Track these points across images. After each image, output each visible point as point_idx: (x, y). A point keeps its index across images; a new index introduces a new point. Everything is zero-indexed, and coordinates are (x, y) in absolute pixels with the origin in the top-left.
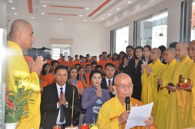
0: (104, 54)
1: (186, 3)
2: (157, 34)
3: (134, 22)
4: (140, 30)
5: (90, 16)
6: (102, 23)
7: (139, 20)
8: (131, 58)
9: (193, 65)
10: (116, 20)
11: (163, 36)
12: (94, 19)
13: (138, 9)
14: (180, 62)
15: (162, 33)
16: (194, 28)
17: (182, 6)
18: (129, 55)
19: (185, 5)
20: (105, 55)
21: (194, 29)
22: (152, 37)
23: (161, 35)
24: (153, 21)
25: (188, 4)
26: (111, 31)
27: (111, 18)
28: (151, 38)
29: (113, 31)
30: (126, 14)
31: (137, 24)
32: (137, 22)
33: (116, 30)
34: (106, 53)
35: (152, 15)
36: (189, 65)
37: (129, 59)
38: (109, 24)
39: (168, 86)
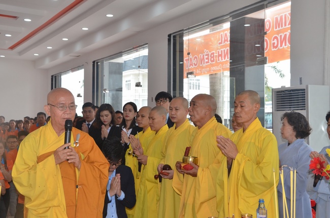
0: (41, 116)
1: (174, 37)
2: (128, 83)
3: (94, 62)
4: (103, 76)
5: (12, 48)
6: (35, 62)
7: (102, 60)
8: (91, 123)
9: (197, 133)
10: (62, 57)
11: (141, 86)
12: (20, 53)
13: (100, 40)
14: (176, 128)
15: (140, 83)
16: (187, 75)
17: (169, 40)
18: (88, 118)
19: (174, 40)
20: (43, 118)
21: (187, 77)
22: (122, 88)
23: (138, 85)
24: (123, 62)
25: (178, 38)
26: (52, 76)
27: (53, 54)
28: (120, 90)
29: (55, 77)
30: (79, 48)
31: (97, 65)
32: (97, 63)
33: (60, 74)
34: (45, 115)
35: (122, 52)
36: (191, 133)
37: (88, 125)
38: (48, 63)
39: (163, 171)
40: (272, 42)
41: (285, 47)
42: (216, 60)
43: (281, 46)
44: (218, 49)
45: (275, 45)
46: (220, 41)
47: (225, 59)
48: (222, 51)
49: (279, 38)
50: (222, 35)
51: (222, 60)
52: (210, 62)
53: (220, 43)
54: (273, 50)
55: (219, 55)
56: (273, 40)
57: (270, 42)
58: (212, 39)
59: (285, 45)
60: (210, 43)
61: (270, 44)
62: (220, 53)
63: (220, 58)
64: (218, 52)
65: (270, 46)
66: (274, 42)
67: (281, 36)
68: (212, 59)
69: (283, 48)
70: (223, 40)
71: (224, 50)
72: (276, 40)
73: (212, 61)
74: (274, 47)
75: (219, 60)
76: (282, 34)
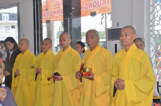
11: (15, 28)
14: (63, 51)
17: (34, 2)
39: (55, 76)
40: (84, 6)
41: (91, 9)
42: (53, 15)
43: (89, 8)
44: (54, 9)
45: (86, 8)
46: (55, 5)
47: (58, 14)
48: (56, 10)
49: (88, 4)
50: (56, 2)
51: (56, 15)
52: (49, 16)
53: (55, 6)
54: (85, 10)
55: (55, 13)
56: (85, 5)
57: (83, 6)
58: (51, 4)
59: (91, 8)
60: (50, 6)
61: (83, 7)
62: (55, 11)
63: (55, 14)
64: (54, 11)
65: (83, 8)
66: (85, 6)
67: (89, 3)
68: (51, 14)
69: (90, 9)
70: (57, 4)
71: (58, 10)
72: (86, 5)
73: (50, 15)
74: (85, 9)
75: (54, 15)
76: (89, 2)
